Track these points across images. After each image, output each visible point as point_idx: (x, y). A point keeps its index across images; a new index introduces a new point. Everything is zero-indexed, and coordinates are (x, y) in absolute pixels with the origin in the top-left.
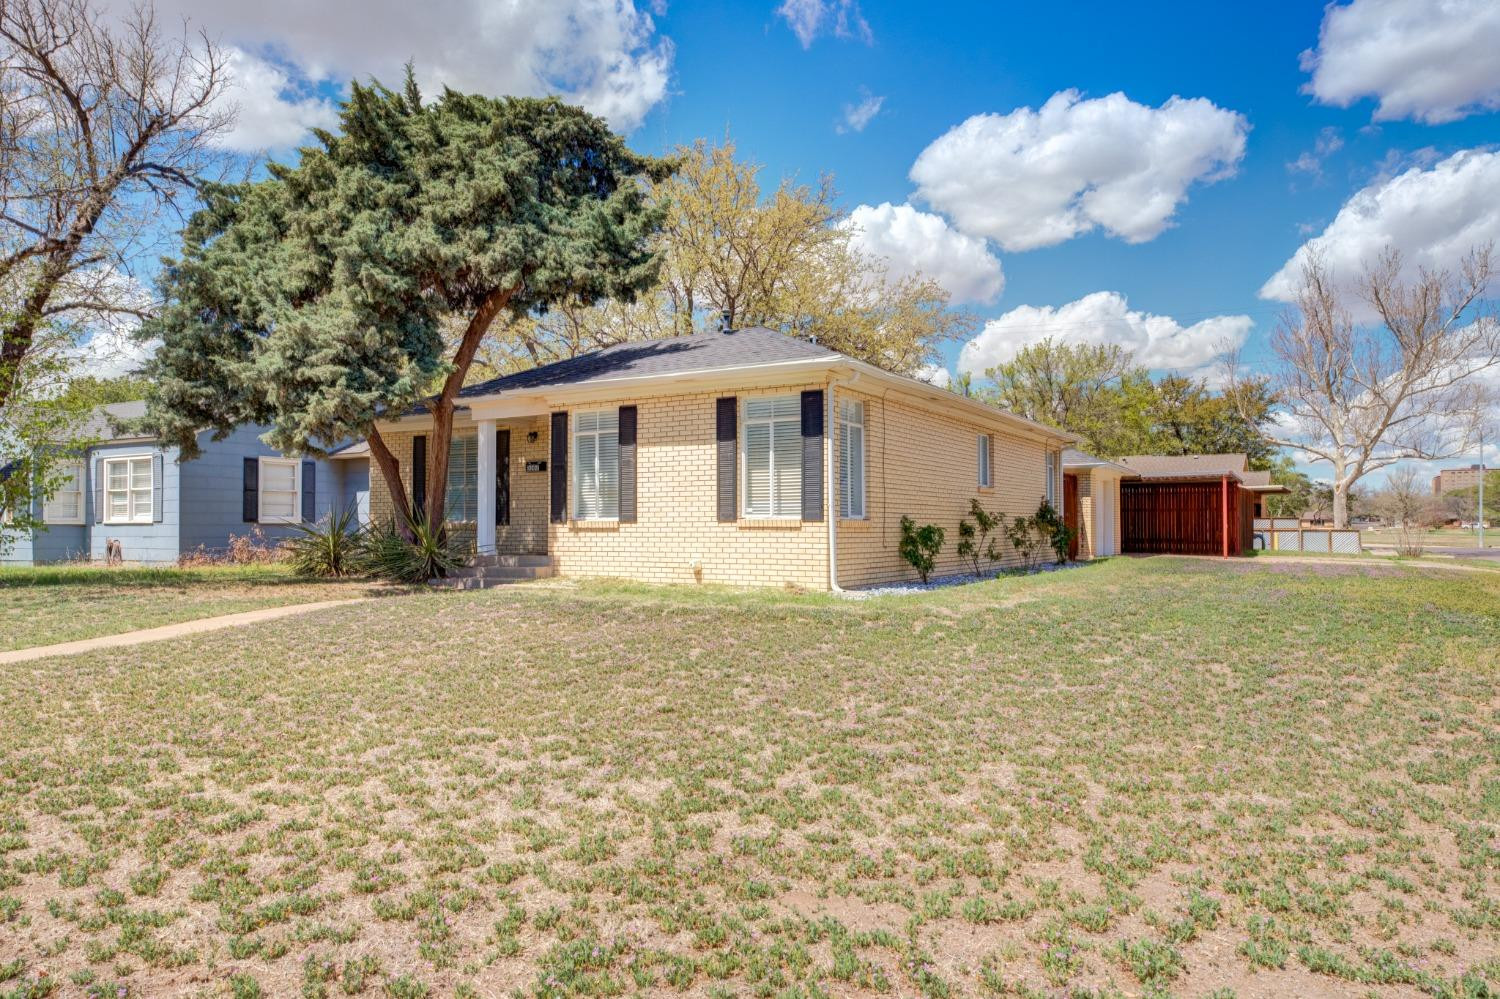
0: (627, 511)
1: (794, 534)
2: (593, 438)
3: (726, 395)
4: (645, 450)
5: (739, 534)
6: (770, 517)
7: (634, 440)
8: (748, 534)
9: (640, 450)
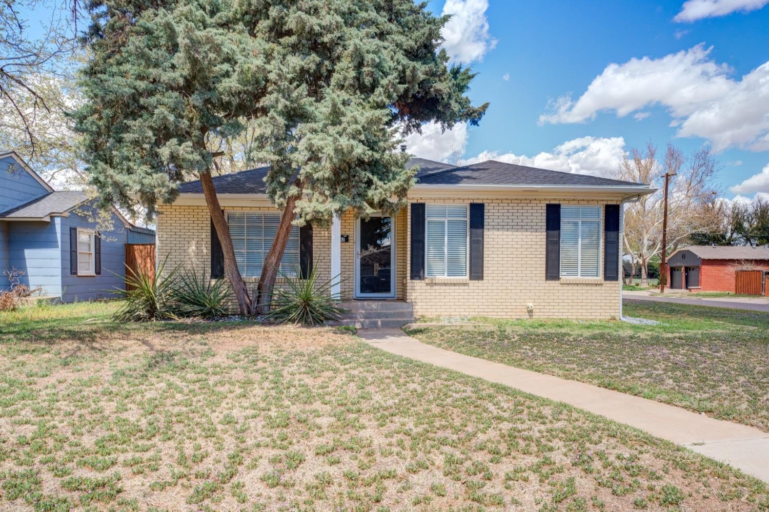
0: (477, 272)
1: (598, 288)
2: (443, 223)
3: (553, 202)
4: (490, 233)
5: (561, 288)
6: (579, 278)
7: (482, 226)
8: (566, 287)
9: (486, 232)
